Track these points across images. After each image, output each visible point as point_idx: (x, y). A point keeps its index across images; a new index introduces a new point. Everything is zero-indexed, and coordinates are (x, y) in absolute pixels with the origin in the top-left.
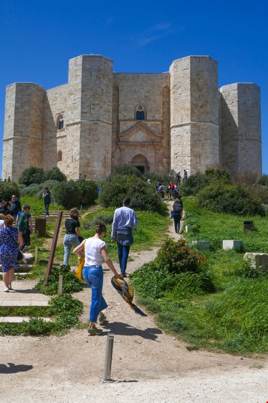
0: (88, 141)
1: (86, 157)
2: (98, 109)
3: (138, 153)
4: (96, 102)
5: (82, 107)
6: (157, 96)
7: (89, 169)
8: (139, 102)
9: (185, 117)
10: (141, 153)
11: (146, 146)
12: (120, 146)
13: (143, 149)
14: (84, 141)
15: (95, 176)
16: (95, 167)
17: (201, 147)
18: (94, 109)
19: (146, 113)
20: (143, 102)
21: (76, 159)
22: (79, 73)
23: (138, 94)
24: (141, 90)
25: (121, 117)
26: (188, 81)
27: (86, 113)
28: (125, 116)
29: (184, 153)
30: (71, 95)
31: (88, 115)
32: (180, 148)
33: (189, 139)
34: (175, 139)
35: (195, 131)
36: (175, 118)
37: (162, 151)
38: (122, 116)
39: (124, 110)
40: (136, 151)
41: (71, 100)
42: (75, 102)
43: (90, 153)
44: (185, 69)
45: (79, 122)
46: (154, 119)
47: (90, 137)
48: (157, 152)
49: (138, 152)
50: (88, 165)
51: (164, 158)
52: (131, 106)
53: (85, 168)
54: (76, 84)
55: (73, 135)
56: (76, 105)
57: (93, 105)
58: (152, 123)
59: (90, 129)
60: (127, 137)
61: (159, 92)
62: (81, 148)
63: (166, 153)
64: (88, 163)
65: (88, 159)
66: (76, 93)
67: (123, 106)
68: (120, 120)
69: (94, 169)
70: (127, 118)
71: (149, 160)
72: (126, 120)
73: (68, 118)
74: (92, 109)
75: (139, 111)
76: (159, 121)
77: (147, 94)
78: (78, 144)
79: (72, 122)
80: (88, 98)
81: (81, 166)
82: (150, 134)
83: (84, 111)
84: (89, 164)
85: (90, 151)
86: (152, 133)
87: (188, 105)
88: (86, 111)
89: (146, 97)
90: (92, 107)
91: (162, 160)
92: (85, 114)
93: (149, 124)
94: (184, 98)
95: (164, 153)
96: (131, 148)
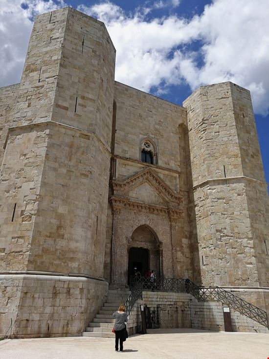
0: (64, 171)
1: (55, 210)
2: (92, 109)
3: (143, 223)
4: (90, 96)
5: (58, 95)
6: (172, 134)
7: (61, 243)
8: (146, 134)
9: (230, 167)
10: (148, 223)
11: (156, 211)
12: (114, 203)
13: (151, 216)
14: (55, 169)
15: (75, 265)
16: (77, 241)
17: (263, 223)
18: (84, 106)
19: (156, 155)
20: (153, 136)
21: (26, 213)
22: (57, 35)
23: (145, 122)
24: (150, 118)
25: (118, 152)
26: (231, 114)
27: (66, 109)
28: (124, 151)
29: (236, 230)
30: (32, 71)
31: (70, 114)
32: (228, 221)
33: (245, 205)
34: (214, 204)
35: (251, 193)
36: (212, 169)
37: (180, 225)
38: (120, 151)
39: (123, 141)
40: (140, 218)
41: (31, 82)
42: (41, 84)
43: (65, 201)
44: (222, 98)
45: (47, 125)
46: (168, 167)
47: (71, 163)
48: (173, 224)
49: (143, 219)
50: (58, 233)
51: (183, 237)
52: (134, 137)
53: (50, 241)
54: (47, 53)
55: (25, 152)
56: (42, 90)
57: (83, 98)
58: (166, 172)
59: (71, 146)
60: (126, 188)
61: (174, 129)
62: (44, 184)
63: (186, 228)
64: (59, 227)
65: (60, 217)
66: (43, 68)
67: (122, 133)
68: (117, 156)
69: (73, 245)
70: (127, 156)
71: (161, 238)
72: (127, 159)
73: (18, 115)
74: (79, 105)
75: (146, 149)
76: (176, 172)
77: (157, 127)
78: (36, 174)
79: (26, 124)
80: (74, 83)
81: (37, 233)
82: (164, 191)
83: (60, 103)
84: (62, 232)
85: (68, 197)
86: (167, 189)
87: (236, 150)
88: (65, 104)
89: (156, 130)
90: (80, 101)
91: (181, 241)
92: (63, 111)
93: (162, 174)
94: (225, 139)
95: (182, 228)
96: (133, 212)
